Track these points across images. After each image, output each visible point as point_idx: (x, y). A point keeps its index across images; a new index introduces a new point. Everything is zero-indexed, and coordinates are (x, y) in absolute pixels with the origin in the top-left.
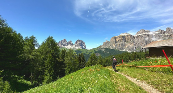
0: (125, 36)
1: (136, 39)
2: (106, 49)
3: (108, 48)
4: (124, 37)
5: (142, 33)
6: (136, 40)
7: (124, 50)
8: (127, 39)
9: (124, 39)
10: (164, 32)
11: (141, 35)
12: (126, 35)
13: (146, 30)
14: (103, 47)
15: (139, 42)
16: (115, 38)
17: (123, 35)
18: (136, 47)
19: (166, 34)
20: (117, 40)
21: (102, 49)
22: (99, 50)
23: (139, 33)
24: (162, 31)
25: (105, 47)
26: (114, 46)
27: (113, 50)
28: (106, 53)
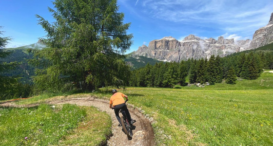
0: (169, 41)
1: (182, 46)
2: (142, 57)
3: (144, 56)
4: (167, 42)
5: (191, 39)
6: (182, 48)
7: (165, 61)
8: (170, 46)
9: (167, 45)
10: (215, 43)
11: (189, 42)
12: (171, 39)
13: (196, 37)
14: (137, 54)
15: (185, 52)
16: (156, 42)
17: (167, 39)
18: (181, 57)
19: (217, 45)
20: (158, 45)
21: (136, 56)
22: (131, 58)
23: (187, 38)
24: (213, 39)
25: (141, 55)
26: (153, 53)
27: (151, 59)
28: (141, 62)
